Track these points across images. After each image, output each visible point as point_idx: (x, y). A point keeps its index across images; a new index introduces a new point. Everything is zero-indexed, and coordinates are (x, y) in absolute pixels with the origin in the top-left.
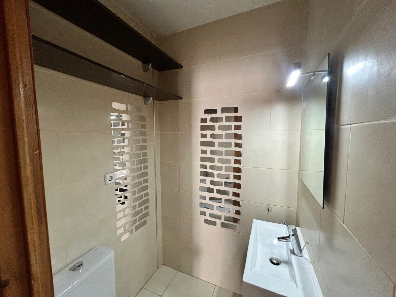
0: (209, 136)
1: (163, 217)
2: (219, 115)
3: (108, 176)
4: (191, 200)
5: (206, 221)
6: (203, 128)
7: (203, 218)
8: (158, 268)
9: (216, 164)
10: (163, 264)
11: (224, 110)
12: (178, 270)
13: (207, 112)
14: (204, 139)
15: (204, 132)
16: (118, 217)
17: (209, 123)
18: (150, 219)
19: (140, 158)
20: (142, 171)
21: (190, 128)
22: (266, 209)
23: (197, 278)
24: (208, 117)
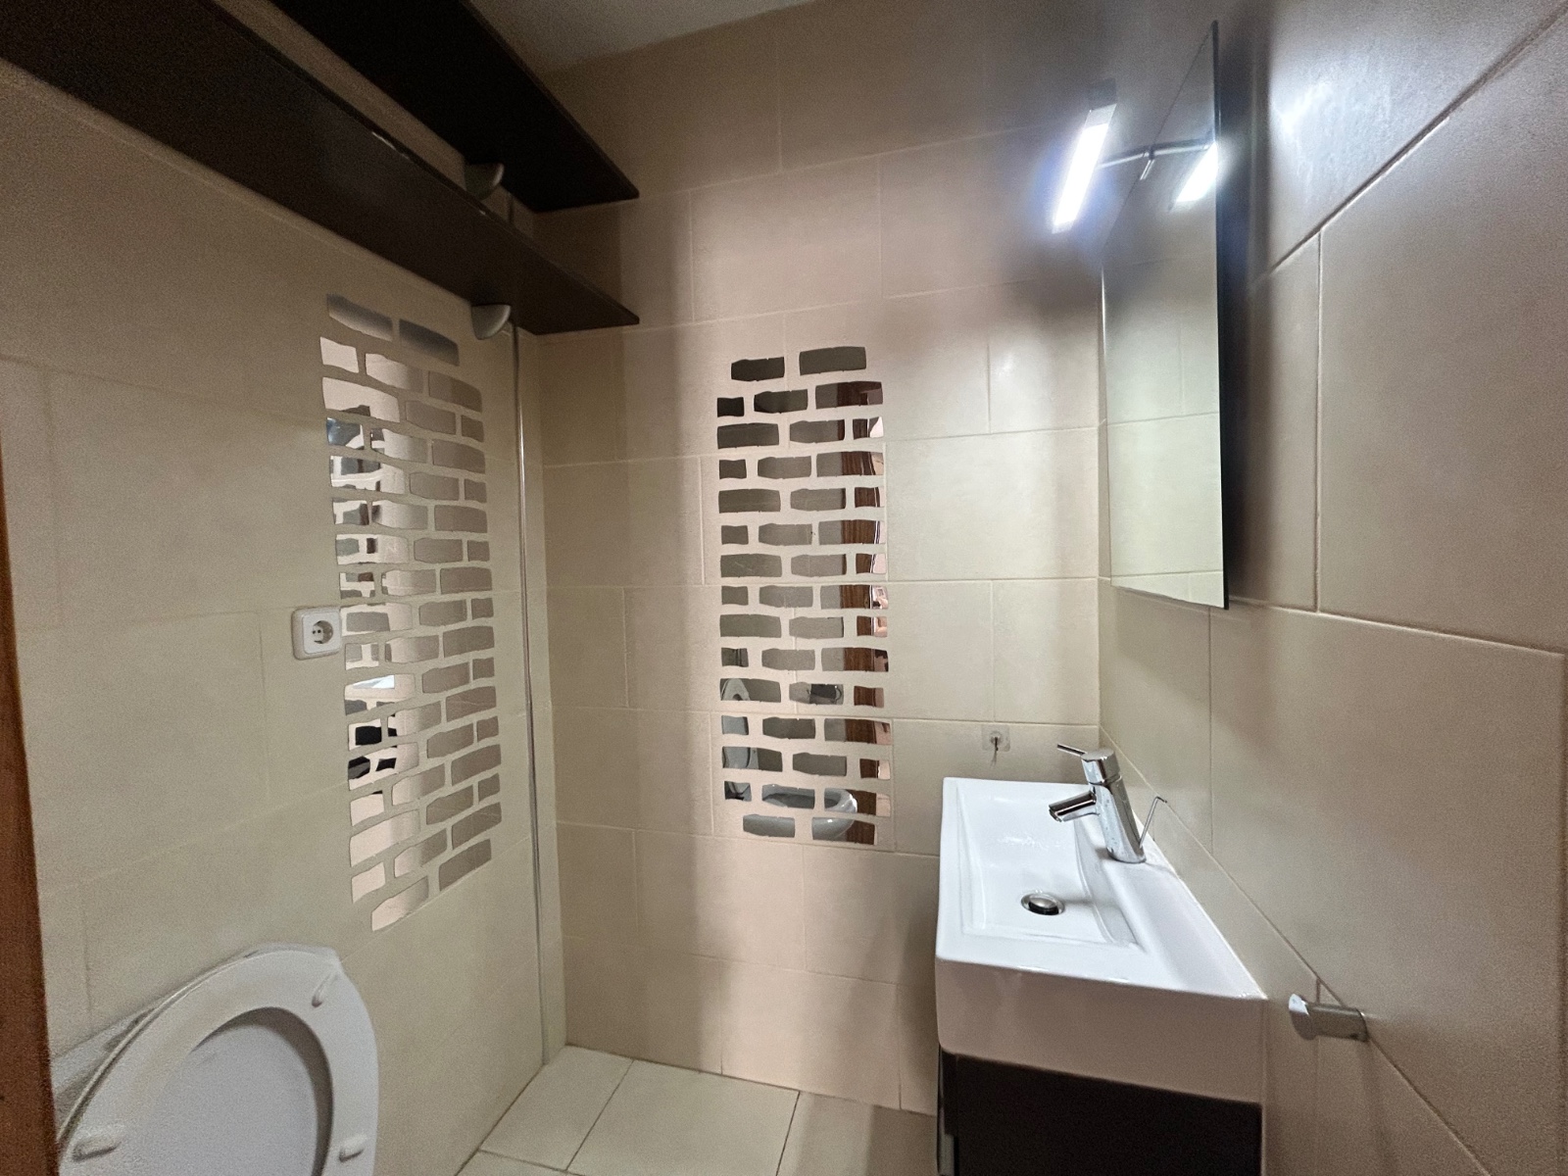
0: (752, 468)
1: (562, 832)
2: (792, 380)
3: (309, 621)
4: (683, 743)
5: (753, 826)
6: (727, 438)
7: (738, 810)
8: (544, 1064)
9: (788, 579)
10: (569, 1044)
11: (812, 362)
12: (634, 1058)
13: (743, 370)
14: (732, 484)
15: (733, 454)
16: (357, 817)
17: (751, 416)
18: (509, 840)
19: (458, 565)
20: (470, 622)
21: (674, 442)
22: (988, 738)
23: (721, 1075)
24: (748, 391)
